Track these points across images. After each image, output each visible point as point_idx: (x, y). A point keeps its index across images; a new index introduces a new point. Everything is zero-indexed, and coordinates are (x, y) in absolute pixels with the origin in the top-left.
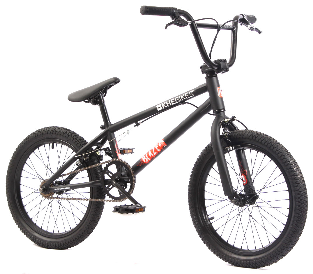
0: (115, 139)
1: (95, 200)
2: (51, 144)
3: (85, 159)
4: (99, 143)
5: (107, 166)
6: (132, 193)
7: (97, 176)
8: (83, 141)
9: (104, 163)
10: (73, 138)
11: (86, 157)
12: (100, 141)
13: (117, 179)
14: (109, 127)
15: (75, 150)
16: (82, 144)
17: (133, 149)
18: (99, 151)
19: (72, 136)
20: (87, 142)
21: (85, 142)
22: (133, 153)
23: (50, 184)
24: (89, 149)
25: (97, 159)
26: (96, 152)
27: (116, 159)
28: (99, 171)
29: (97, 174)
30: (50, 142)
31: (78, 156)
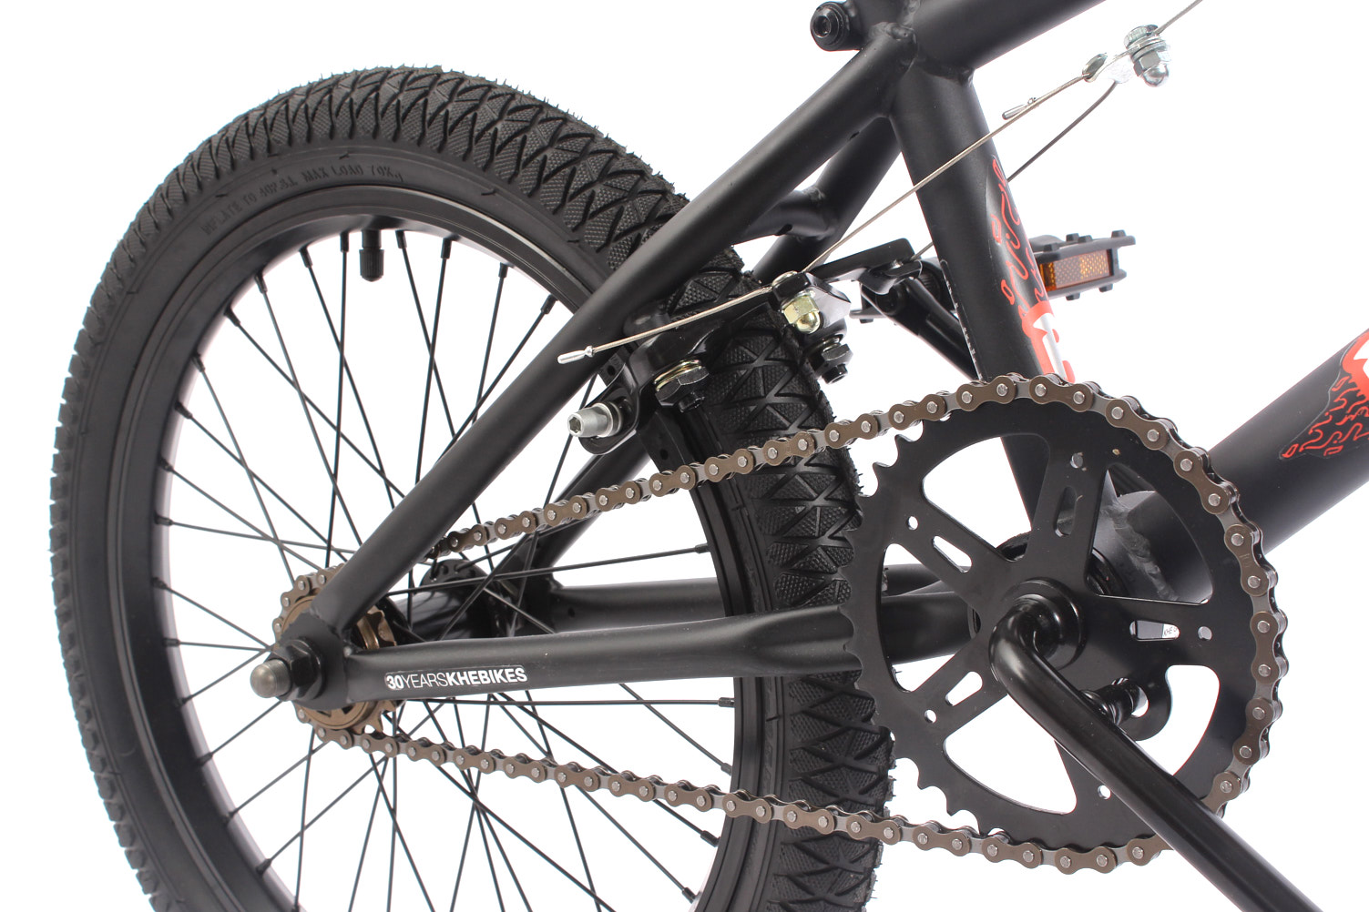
0: (987, 154)
1: (790, 815)
2: (356, 239)
3: (662, 381)
4: (807, 203)
5: (917, 460)
6: (1239, 784)
7: (803, 554)
8: (633, 193)
9: (875, 424)
10: (533, 169)
11: (672, 362)
12: (809, 184)
13: (1039, 607)
14: (910, 18)
15: (562, 290)
16: (622, 225)
17: (1120, 238)
18: (814, 293)
19: (528, 150)
20: (682, 200)
21: (663, 199)
22: (1117, 285)
23: (351, 625)
24: (697, 269)
25: (795, 369)
26: (775, 301)
27: (1015, 377)
28: (820, 501)
29: (795, 535)
30: (345, 219)
31: (588, 351)
